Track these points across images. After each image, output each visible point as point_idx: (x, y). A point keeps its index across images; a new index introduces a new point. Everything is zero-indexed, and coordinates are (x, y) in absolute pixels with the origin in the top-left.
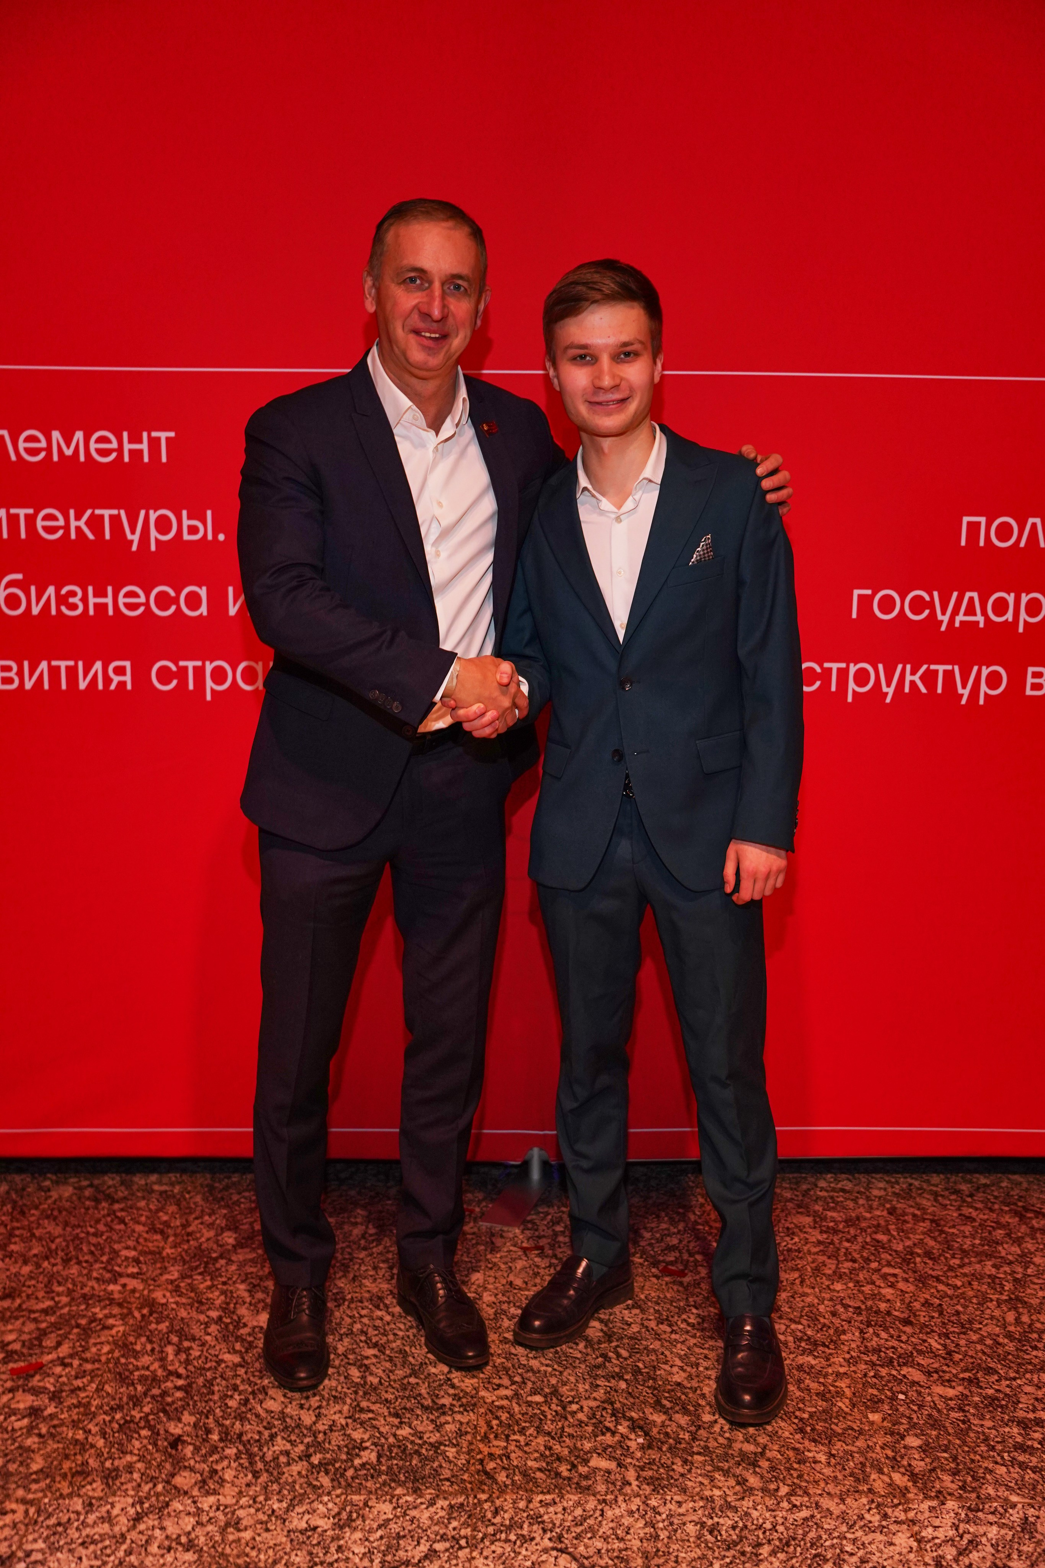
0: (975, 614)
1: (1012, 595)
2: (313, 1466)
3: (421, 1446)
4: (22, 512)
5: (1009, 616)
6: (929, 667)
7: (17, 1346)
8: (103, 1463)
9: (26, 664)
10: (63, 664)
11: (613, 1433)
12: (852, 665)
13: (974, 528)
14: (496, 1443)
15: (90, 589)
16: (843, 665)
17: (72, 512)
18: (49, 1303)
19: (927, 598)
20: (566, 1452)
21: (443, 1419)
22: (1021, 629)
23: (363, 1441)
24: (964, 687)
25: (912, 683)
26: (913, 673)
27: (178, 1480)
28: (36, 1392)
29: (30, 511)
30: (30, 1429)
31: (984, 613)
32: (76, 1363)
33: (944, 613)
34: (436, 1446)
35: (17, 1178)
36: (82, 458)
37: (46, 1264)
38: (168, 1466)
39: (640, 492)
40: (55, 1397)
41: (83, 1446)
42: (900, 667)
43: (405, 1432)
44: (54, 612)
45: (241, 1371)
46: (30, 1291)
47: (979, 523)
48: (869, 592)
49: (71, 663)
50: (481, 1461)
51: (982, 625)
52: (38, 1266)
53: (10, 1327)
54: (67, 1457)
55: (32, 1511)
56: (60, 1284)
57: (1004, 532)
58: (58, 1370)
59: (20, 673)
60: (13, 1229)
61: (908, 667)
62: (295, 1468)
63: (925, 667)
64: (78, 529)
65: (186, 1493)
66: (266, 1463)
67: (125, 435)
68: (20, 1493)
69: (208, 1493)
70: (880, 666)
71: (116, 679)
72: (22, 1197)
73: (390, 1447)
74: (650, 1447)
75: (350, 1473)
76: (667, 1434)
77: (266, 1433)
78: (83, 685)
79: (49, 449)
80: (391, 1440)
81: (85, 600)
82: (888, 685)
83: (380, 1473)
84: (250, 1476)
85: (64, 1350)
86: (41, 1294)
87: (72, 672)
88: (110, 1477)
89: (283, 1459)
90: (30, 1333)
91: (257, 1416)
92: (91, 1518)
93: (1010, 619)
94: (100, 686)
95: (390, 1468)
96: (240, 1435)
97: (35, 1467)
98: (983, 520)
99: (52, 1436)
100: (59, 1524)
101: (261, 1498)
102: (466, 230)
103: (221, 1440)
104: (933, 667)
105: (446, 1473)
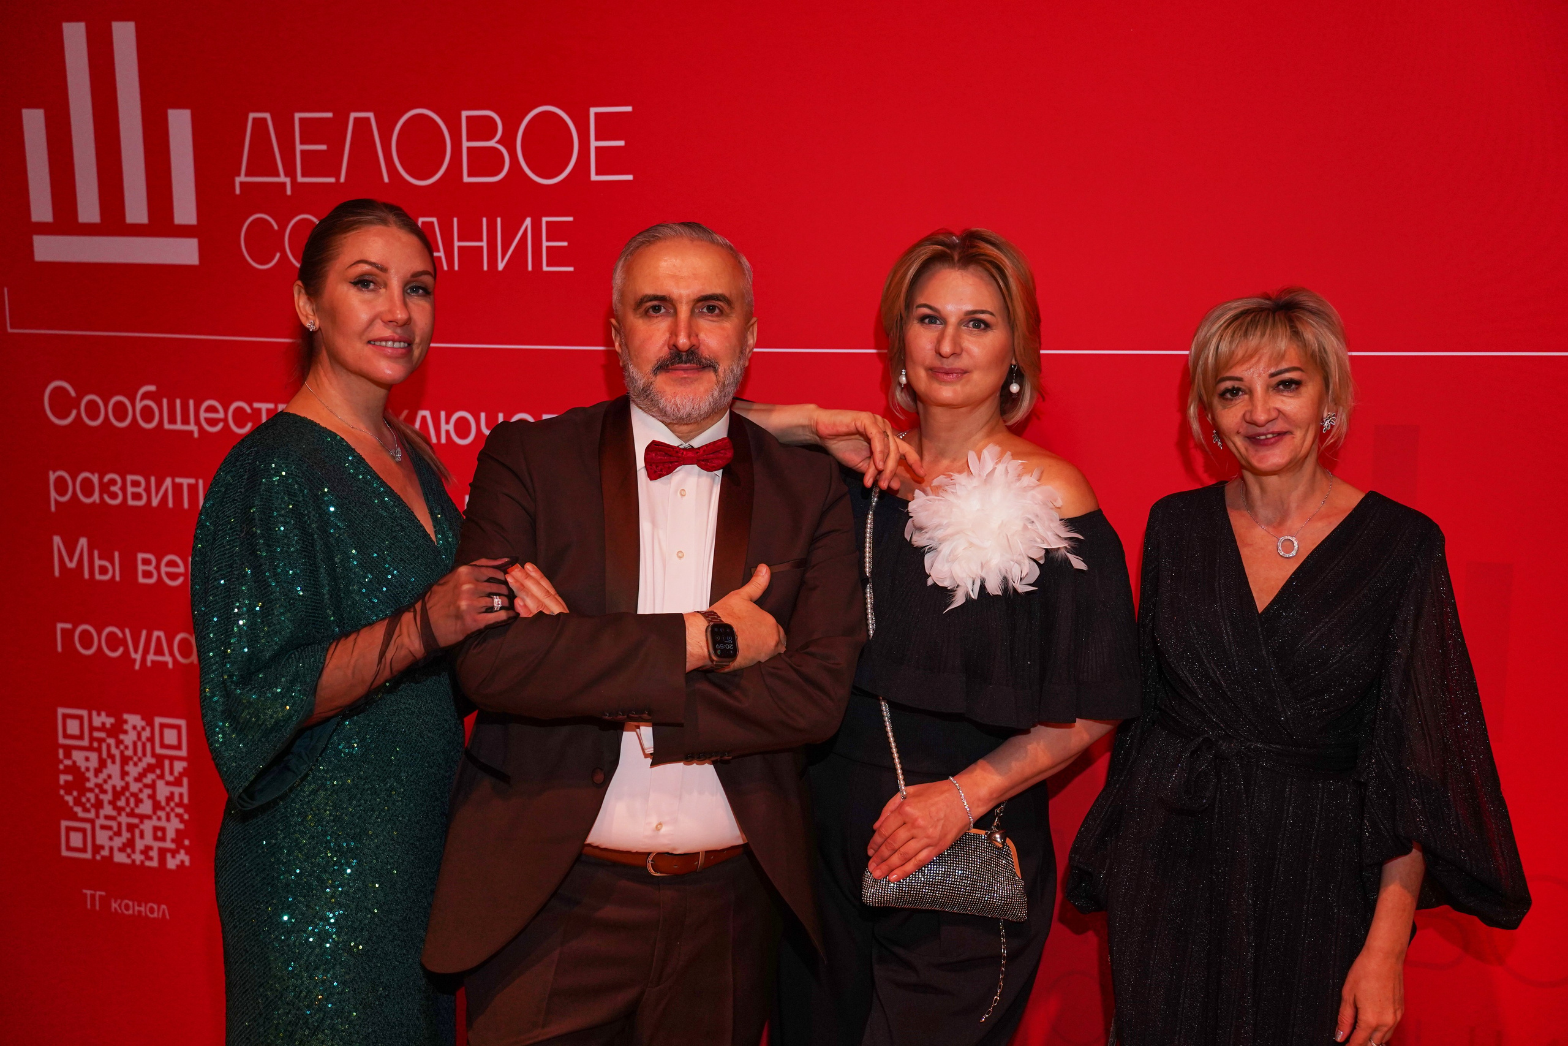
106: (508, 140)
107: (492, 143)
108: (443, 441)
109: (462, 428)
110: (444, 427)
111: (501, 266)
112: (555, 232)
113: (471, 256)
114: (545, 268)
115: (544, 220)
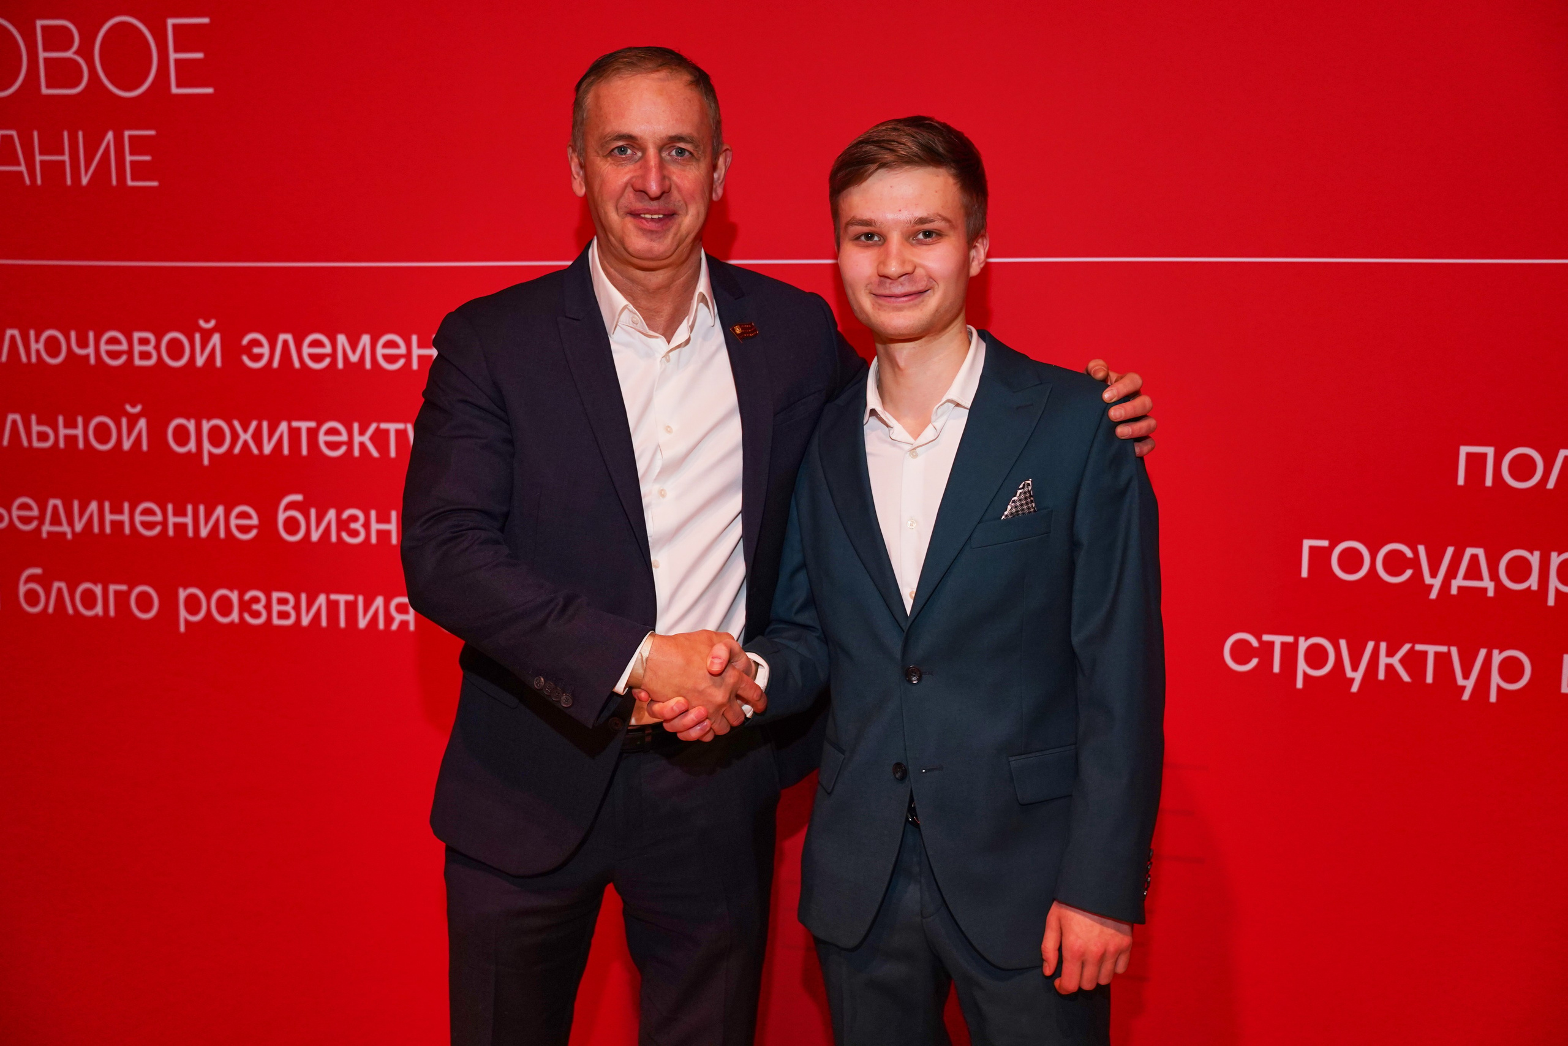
0: (1480, 578)
1: (1537, 554)
4: (304, 425)
5: (1533, 582)
6: (1412, 648)
9: (303, 597)
10: (342, 598)
12: (1302, 639)
13: (1476, 463)
15: (373, 513)
16: (1290, 639)
17: (356, 426)
19: (1409, 554)
22: (1551, 602)
24: (1466, 676)
25: (1390, 668)
26: (1390, 653)
29: (313, 424)
31: (1494, 576)
33: (1434, 575)
36: (368, 365)
39: (944, 418)
42: (1371, 645)
44: (334, 539)
47: (1485, 455)
48: (1325, 543)
49: (351, 598)
51: (1491, 593)
57: (1523, 467)
59: (297, 608)
61: (1383, 646)
63: (1407, 647)
64: (362, 445)
67: (414, 338)
70: (1343, 643)
71: (398, 618)
78: (362, 623)
79: (333, 355)
81: (367, 525)
82: (1355, 668)
87: (351, 607)
93: (1535, 587)
94: (381, 626)
98: (1490, 451)
102: (687, 77)
104: (1419, 647)
106: (85, 51)
107: (69, 54)
108: (34, 359)
109: (52, 347)
110: (34, 346)
111: (85, 181)
112: (138, 145)
113: (53, 170)
114: (130, 183)
115: (127, 133)
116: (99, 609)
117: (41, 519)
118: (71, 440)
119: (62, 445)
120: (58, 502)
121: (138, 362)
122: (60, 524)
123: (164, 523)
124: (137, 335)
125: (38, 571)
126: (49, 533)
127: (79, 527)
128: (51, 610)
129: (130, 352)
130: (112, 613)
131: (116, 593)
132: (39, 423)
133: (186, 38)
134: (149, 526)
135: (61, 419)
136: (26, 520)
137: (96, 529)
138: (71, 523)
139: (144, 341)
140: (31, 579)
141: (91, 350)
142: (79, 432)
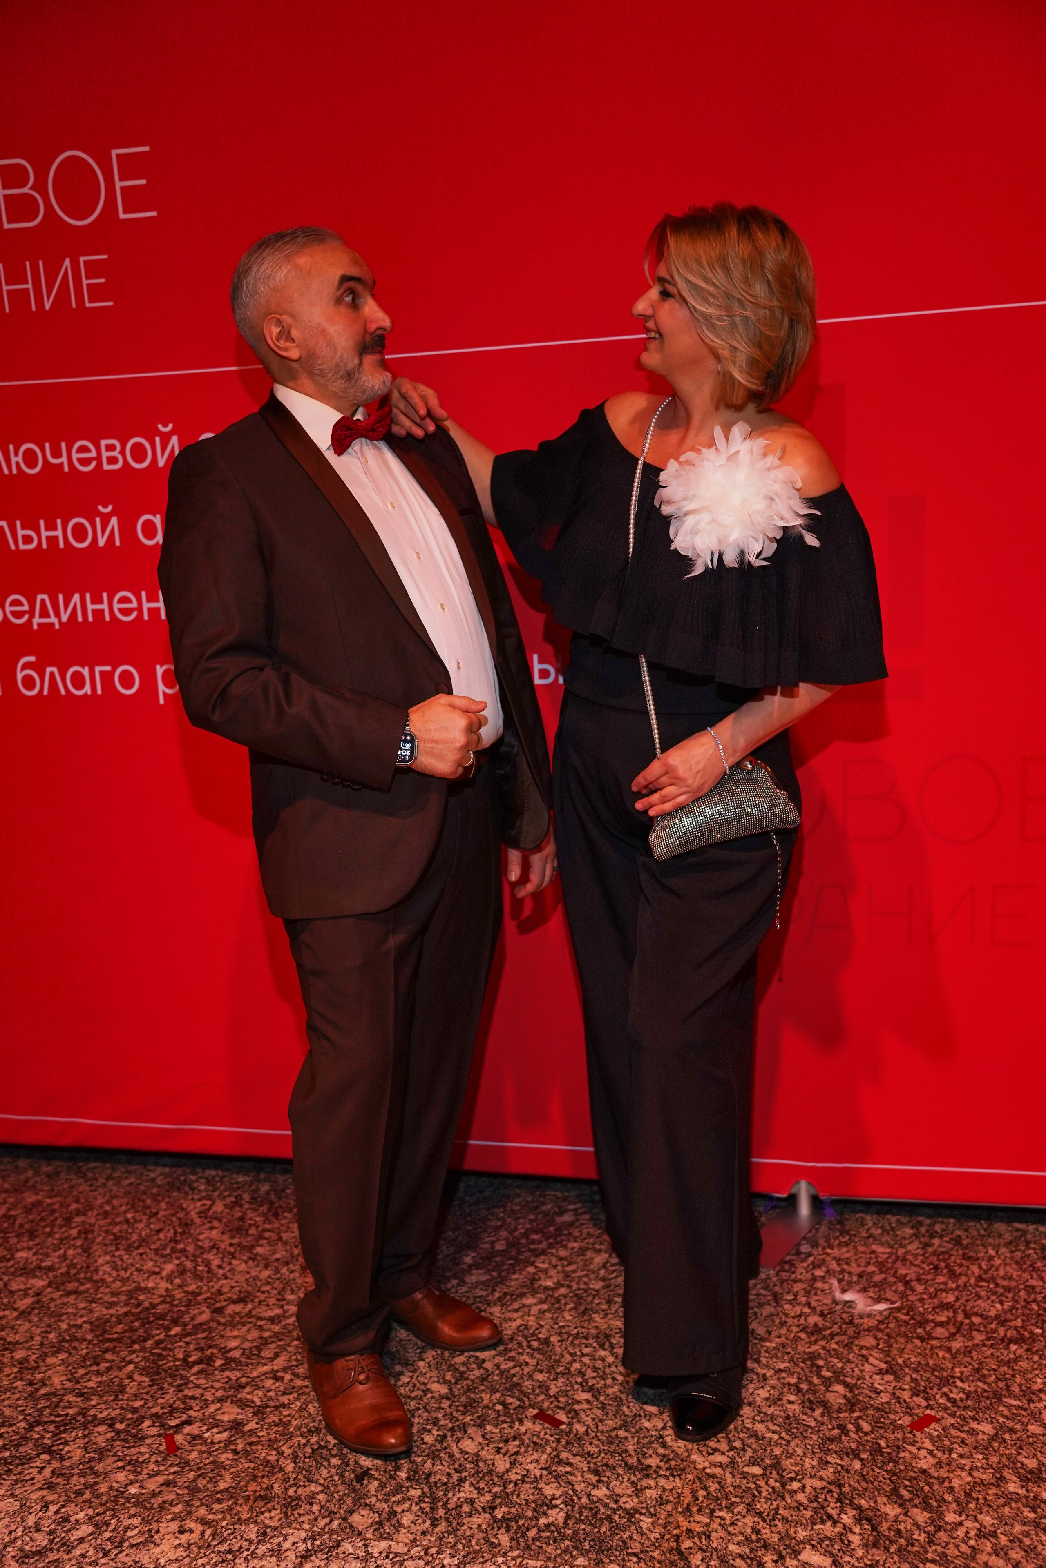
2: (495, 1520)
3: (614, 1511)
7: (236, 1354)
8: (287, 1489)
11: (835, 1523)
14: (698, 1518)
18: (278, 1311)
20: (775, 1538)
21: (645, 1483)
23: (554, 1498)
27: (355, 1519)
28: (242, 1404)
30: (228, 1442)
32: (288, 1377)
34: (630, 1514)
35: (280, 1178)
37: (284, 1270)
38: (349, 1501)
40: (260, 1412)
41: (272, 1468)
43: (601, 1492)
45: (446, 1404)
46: (262, 1297)
50: (677, 1538)
52: (277, 1271)
53: (236, 1333)
54: (254, 1478)
55: (208, 1532)
56: (292, 1292)
58: (269, 1383)
60: (264, 1230)
62: (476, 1520)
65: (360, 1534)
66: (448, 1511)
68: (202, 1511)
69: (382, 1537)
72: (280, 1198)
73: (582, 1507)
74: (875, 1545)
75: (532, 1533)
76: (899, 1532)
77: (456, 1476)
80: (584, 1500)
83: (564, 1537)
84: (428, 1523)
85: (280, 1363)
86: (272, 1301)
88: (290, 1505)
89: (466, 1508)
90: (251, 1341)
91: (451, 1456)
92: (262, 1549)
95: (576, 1533)
96: (429, 1475)
97: (222, 1485)
99: (247, 1453)
100: (230, 1551)
101: (433, 1550)
103: (408, 1479)
105: (636, 1547)
106: (40, 186)
107: (25, 190)
108: (14, 471)
109: (30, 458)
110: (14, 460)
111: (47, 306)
112: (93, 269)
113: (19, 298)
114: (88, 305)
115: (82, 259)
116: (87, 689)
117: (31, 612)
118: (52, 540)
119: (45, 546)
120: (45, 597)
121: (106, 467)
122: (48, 616)
123: (140, 609)
124: (103, 443)
125: (32, 659)
126: (39, 624)
127: (65, 618)
128: (45, 692)
129: (99, 458)
130: (99, 691)
131: (101, 673)
132: (23, 528)
133: (129, 167)
134: (126, 612)
135: (42, 522)
136: (17, 614)
137: (80, 619)
138: (57, 615)
139: (111, 448)
140: (26, 666)
141: (64, 459)
142: (59, 533)
